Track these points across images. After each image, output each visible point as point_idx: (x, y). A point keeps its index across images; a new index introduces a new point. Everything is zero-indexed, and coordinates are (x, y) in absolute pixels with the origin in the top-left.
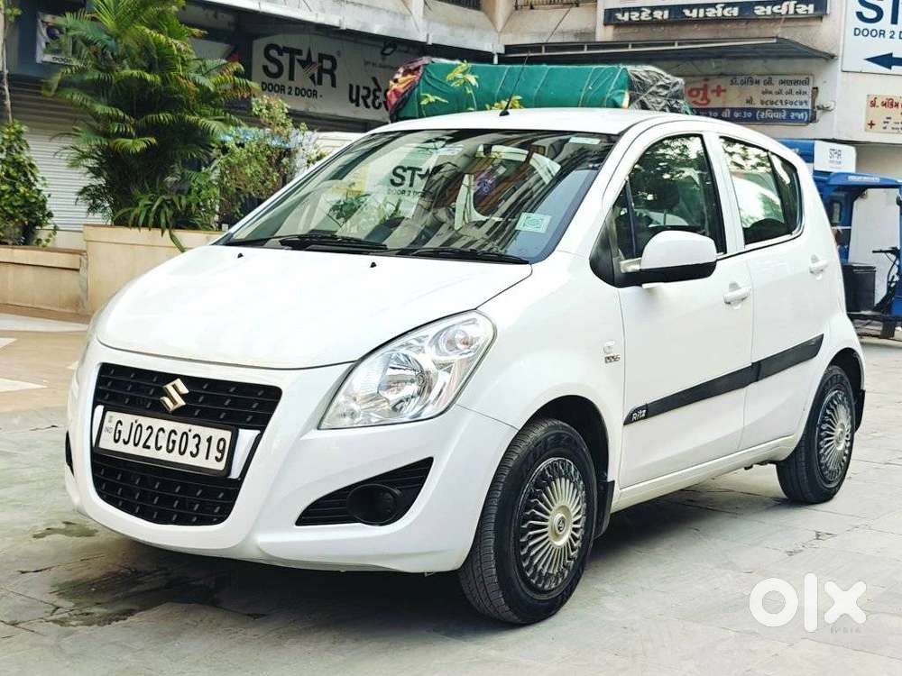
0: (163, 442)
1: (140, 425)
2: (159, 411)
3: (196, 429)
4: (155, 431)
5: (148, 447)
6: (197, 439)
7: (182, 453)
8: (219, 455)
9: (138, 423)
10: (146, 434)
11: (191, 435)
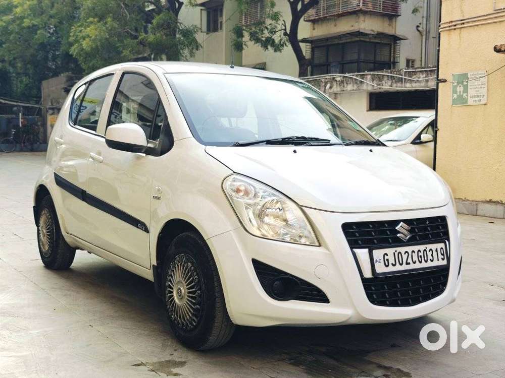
0: (415, 258)
1: (400, 253)
2: (398, 243)
3: (429, 246)
4: (410, 253)
5: (409, 264)
6: (431, 251)
7: (426, 262)
8: (443, 257)
9: (398, 252)
10: (405, 257)
11: (428, 250)
